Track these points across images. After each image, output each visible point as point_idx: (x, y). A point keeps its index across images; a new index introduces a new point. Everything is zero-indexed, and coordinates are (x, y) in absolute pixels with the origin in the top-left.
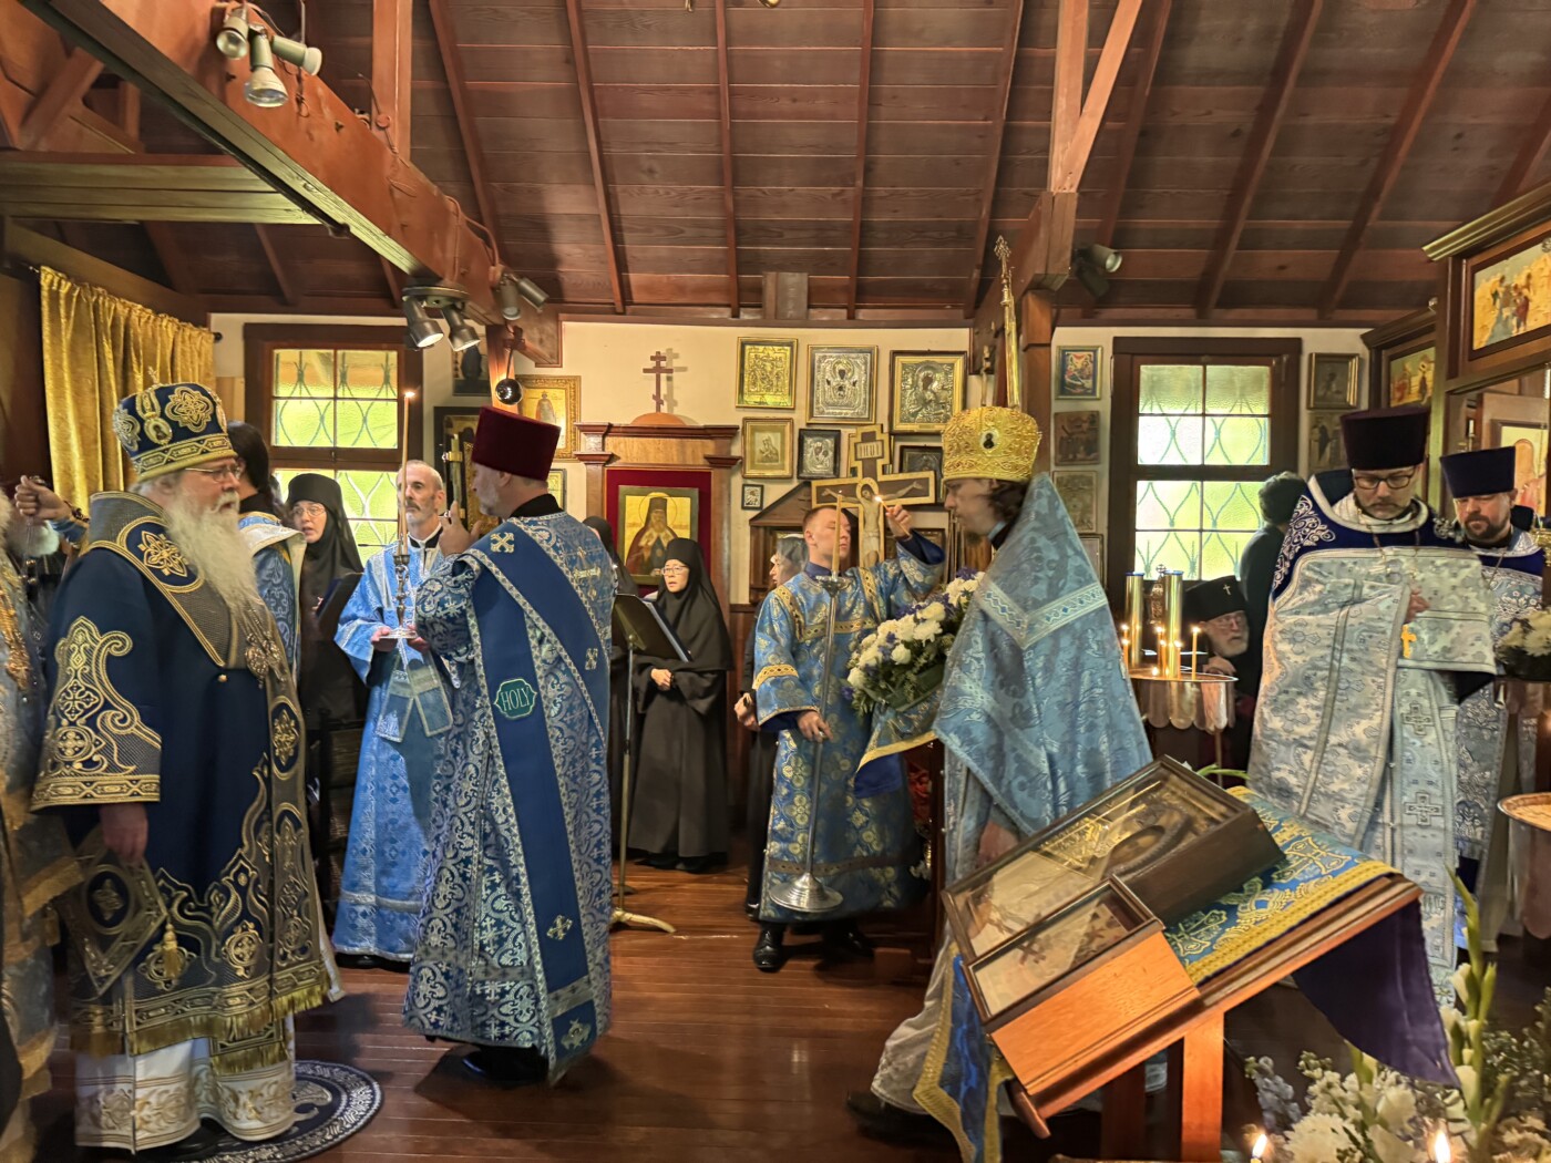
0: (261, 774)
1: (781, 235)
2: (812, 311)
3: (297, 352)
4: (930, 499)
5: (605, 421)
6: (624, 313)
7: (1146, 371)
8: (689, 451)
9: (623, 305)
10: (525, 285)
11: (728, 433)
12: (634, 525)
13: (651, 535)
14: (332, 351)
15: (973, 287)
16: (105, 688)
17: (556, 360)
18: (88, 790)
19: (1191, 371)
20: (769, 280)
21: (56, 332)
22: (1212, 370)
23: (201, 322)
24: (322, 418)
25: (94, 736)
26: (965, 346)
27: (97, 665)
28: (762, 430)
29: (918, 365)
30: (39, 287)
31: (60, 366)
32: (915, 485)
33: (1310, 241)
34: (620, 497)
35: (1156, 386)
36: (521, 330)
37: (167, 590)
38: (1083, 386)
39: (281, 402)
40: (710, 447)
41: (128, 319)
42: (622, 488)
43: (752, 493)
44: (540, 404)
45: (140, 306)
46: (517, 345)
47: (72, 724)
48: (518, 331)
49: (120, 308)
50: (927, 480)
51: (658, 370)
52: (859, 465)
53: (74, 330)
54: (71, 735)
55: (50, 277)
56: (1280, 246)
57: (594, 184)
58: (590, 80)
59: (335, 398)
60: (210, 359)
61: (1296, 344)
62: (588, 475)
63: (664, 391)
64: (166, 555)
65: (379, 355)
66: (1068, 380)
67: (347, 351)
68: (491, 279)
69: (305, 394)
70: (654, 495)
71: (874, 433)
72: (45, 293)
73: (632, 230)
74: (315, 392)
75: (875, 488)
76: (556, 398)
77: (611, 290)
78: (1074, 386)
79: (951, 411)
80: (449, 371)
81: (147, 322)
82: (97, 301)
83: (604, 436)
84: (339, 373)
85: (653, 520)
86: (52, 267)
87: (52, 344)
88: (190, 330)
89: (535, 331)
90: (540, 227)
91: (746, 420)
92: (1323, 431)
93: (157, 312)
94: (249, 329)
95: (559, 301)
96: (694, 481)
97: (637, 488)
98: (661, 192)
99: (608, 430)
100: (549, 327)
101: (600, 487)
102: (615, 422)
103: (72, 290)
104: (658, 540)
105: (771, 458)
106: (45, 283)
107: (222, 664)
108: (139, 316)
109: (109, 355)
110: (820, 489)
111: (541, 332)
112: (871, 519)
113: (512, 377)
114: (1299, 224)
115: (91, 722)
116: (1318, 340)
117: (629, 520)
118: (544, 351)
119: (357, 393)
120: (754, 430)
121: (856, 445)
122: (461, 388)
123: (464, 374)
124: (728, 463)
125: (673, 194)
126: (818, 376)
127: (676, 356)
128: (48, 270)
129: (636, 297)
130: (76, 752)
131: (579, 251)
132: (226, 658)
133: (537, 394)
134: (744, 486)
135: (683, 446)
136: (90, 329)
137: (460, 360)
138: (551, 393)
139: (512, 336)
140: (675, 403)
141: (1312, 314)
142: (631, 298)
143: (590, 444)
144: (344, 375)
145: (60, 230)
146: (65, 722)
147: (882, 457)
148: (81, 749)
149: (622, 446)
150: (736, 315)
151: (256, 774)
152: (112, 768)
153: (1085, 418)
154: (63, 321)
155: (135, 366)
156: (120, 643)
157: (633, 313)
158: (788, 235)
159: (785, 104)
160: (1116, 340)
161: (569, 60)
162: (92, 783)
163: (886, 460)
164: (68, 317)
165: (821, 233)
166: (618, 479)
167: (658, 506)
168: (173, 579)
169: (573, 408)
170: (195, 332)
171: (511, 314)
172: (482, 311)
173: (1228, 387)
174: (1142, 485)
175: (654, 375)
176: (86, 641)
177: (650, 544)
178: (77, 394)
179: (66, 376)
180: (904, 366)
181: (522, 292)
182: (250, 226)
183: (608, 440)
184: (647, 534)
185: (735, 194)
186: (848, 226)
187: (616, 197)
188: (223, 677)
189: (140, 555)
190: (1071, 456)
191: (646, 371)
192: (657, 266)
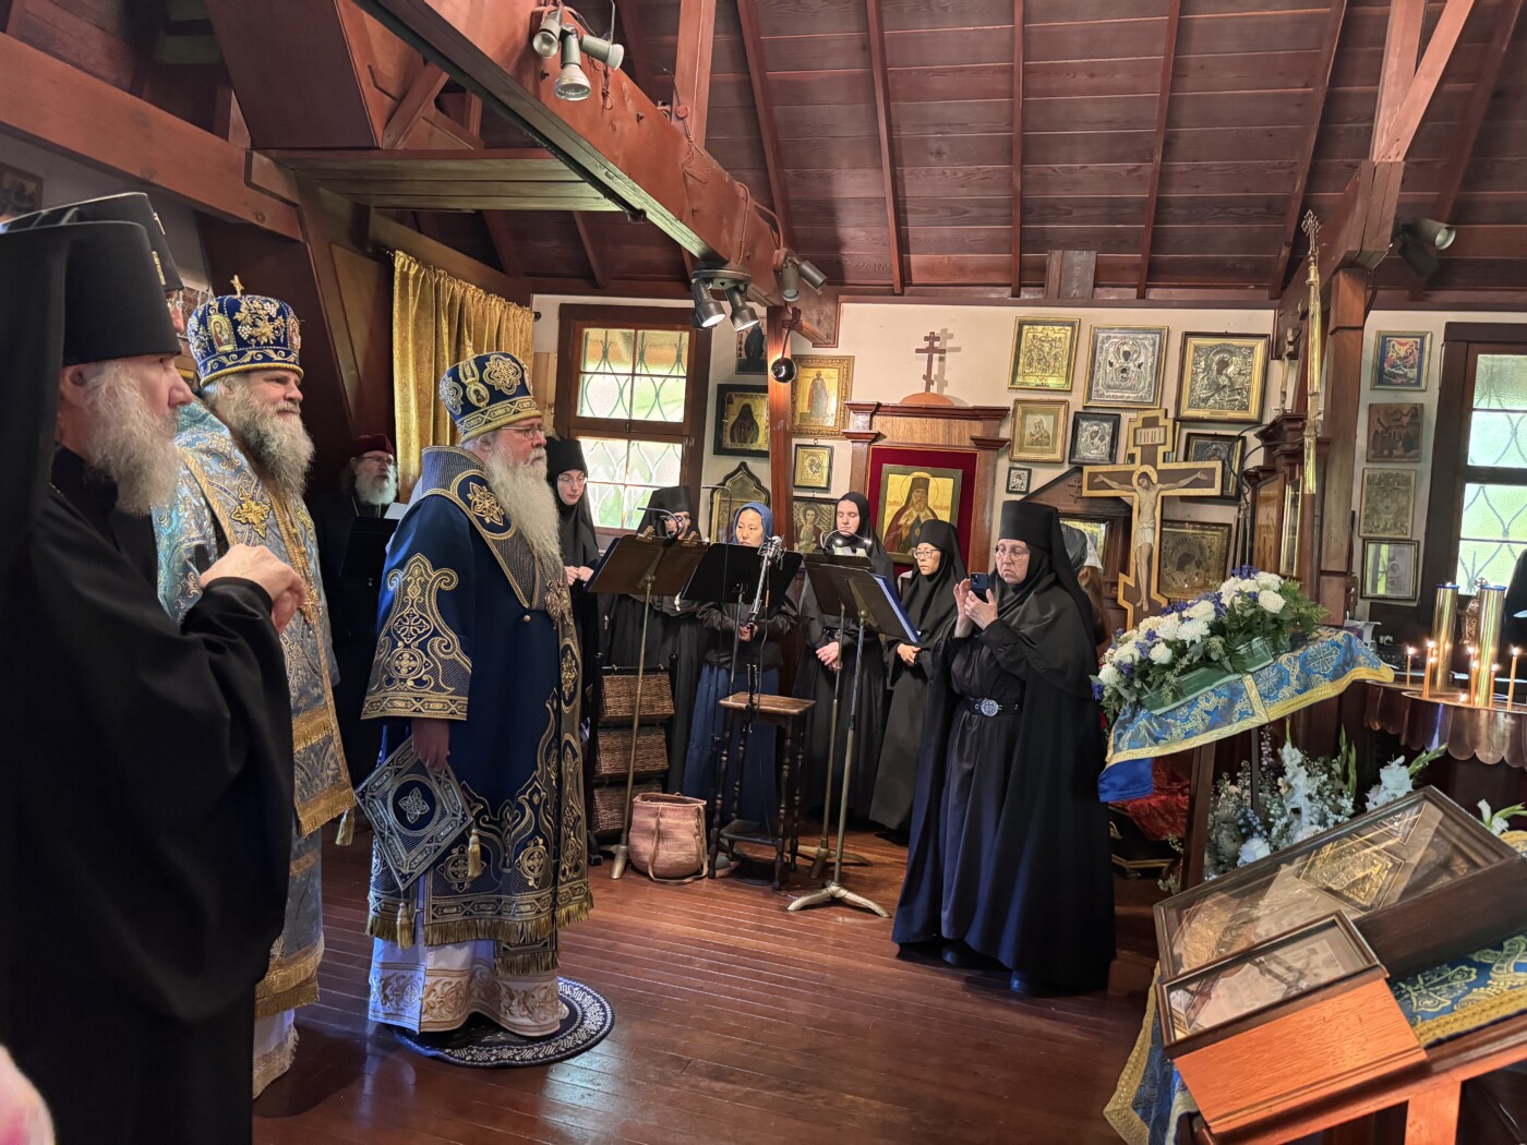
0: (552, 705)
1: (1069, 213)
2: (1098, 290)
3: (604, 330)
4: (1215, 491)
5: (872, 400)
6: (902, 294)
7: (1484, 361)
8: (955, 432)
9: (902, 286)
10: (807, 268)
11: (997, 414)
12: (895, 503)
13: (910, 514)
14: (633, 331)
15: (1281, 266)
16: (435, 619)
17: (833, 340)
18: (418, 705)
20: (1054, 259)
21: (404, 309)
23: (524, 302)
24: (621, 392)
25: (425, 659)
26: (1269, 329)
27: (429, 596)
28: (1033, 413)
29: (1212, 348)
30: (393, 268)
31: (406, 338)
32: (1198, 475)
34: (883, 475)
35: (1495, 379)
36: (800, 311)
37: (488, 536)
38: (1405, 375)
39: (588, 377)
40: (977, 428)
41: (463, 298)
42: (886, 466)
43: (1019, 477)
44: (814, 384)
45: (474, 287)
46: (795, 325)
47: (407, 646)
48: (797, 312)
49: (457, 288)
50: (1214, 470)
51: (931, 350)
52: (1137, 451)
53: (419, 307)
54: (406, 656)
55: (402, 260)
57: (881, 168)
58: (884, 64)
59: (633, 374)
60: (530, 336)
62: (854, 452)
63: (935, 371)
64: (487, 505)
65: (674, 335)
66: (1387, 368)
67: (646, 331)
68: (775, 262)
69: (608, 370)
70: (916, 474)
71: (1157, 418)
72: (397, 274)
73: (917, 212)
74: (617, 368)
75: (1154, 478)
76: (830, 378)
77: (890, 272)
78: (1395, 376)
79: (1248, 397)
80: (734, 351)
81: (478, 301)
82: (439, 282)
83: (872, 415)
84: (638, 351)
85: (914, 499)
86: (404, 252)
87: (401, 319)
88: (514, 309)
89: (814, 312)
90: (828, 211)
91: (1017, 401)
93: (488, 292)
94: (564, 308)
95: (839, 282)
96: (960, 464)
97: (900, 467)
98: (948, 173)
99: (877, 409)
100: (828, 308)
101: (865, 464)
102: (884, 402)
103: (419, 271)
104: (918, 519)
105: (1041, 441)
106: (398, 265)
107: (526, 606)
108: (472, 294)
109: (445, 330)
110: (1092, 475)
111: (821, 313)
112: (1147, 509)
113: (788, 356)
115: (422, 646)
117: (890, 498)
118: (821, 332)
119: (653, 371)
120: (1025, 412)
121: (1135, 430)
122: (743, 367)
123: (747, 353)
124: (995, 445)
125: (960, 174)
126: (1100, 358)
127: (951, 336)
128: (401, 254)
129: (916, 279)
130: (409, 672)
131: (864, 234)
132: (530, 601)
133: (812, 373)
134: (1010, 469)
135: (950, 427)
136: (432, 304)
137: (744, 341)
138: (825, 372)
139: (790, 317)
140: (946, 384)
142: (911, 279)
143: (858, 423)
144: (642, 354)
145: (416, 219)
146: (400, 644)
147: (1165, 444)
148: (414, 669)
149: (889, 425)
150: (1016, 294)
151: (548, 706)
152: (437, 688)
153: (1405, 412)
154: (411, 298)
155: (467, 341)
156: (448, 579)
157: (911, 294)
158: (1076, 213)
159: (1082, 80)
160: (1449, 326)
161: (866, 47)
162: (421, 699)
163: (1168, 448)
164: (414, 296)
165: (1113, 209)
166: (883, 458)
167: (920, 486)
168: (492, 528)
169: (845, 388)
170: (519, 312)
171: (790, 295)
172: (765, 293)
174: (1471, 489)
175: (926, 355)
176: (421, 575)
177: (909, 523)
178: (418, 362)
179: (410, 346)
180: (1197, 349)
181: (802, 274)
182: (569, 213)
183: (876, 418)
184: (907, 513)
185: (1023, 172)
186: (1143, 202)
187: (903, 179)
188: (528, 617)
189: (468, 502)
190: (1386, 453)
191: (918, 351)
192: (940, 247)
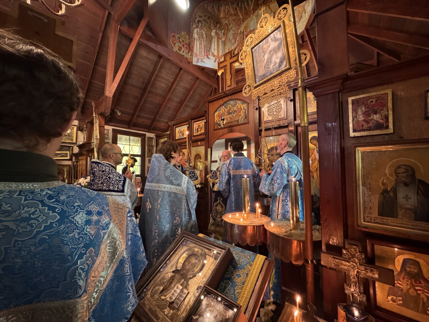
4: (68, 158)
7: (119, 136)
19: (128, 137)
22: (131, 137)
33: (147, 118)
35: (121, 138)
38: (106, 137)
50: (67, 153)
56: (143, 118)
61: (145, 135)
79: (73, 138)
92: (149, 149)
114: (146, 115)
116: (148, 135)
141: (147, 130)
160: (113, 129)
173: (134, 141)
